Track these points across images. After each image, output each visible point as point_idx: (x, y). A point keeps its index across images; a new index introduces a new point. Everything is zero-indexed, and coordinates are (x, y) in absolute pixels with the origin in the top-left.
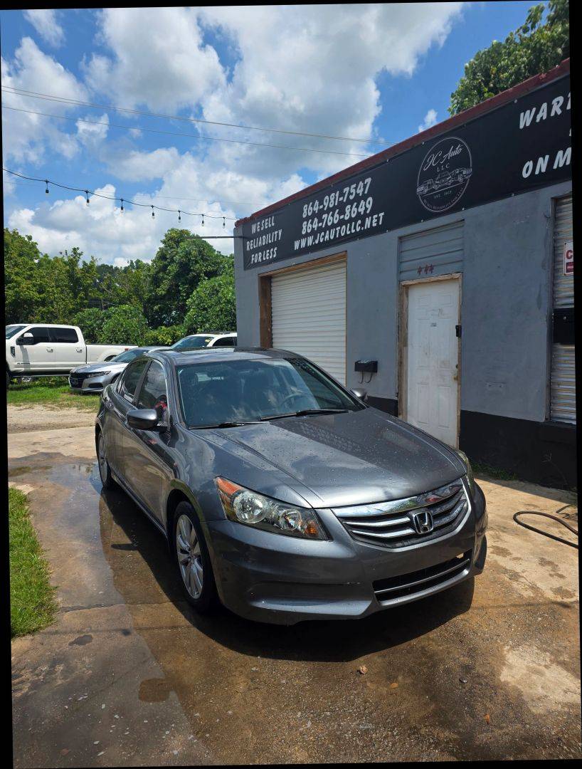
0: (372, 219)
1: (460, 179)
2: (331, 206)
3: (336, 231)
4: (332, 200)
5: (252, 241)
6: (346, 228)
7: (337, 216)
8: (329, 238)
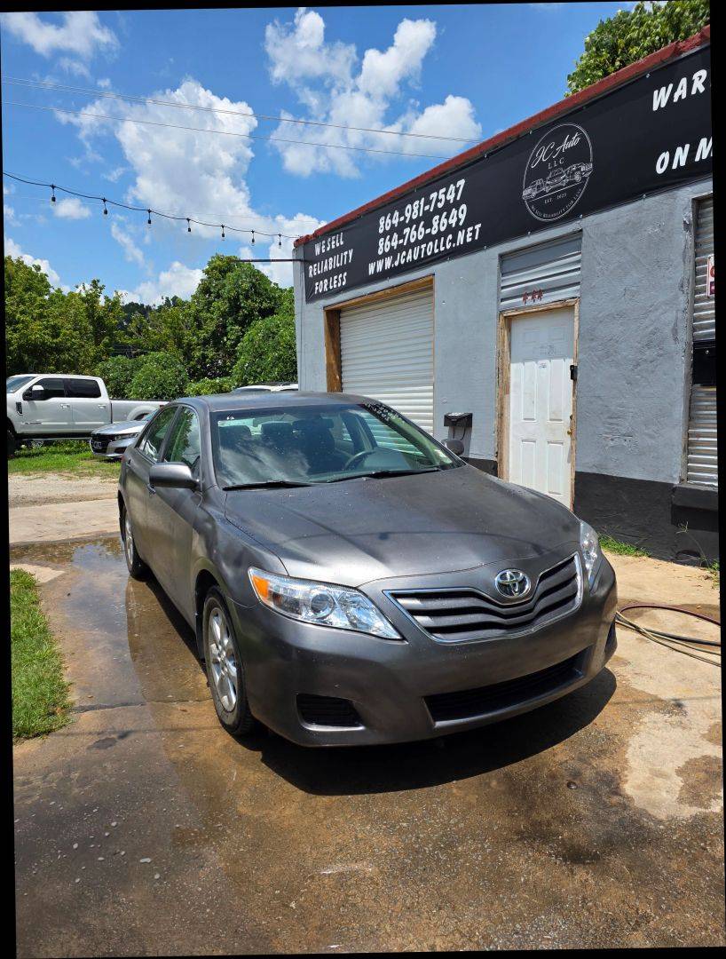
0: (466, 233)
1: (577, 178)
2: (414, 217)
3: (421, 250)
4: (416, 209)
5: (315, 265)
6: (434, 244)
7: (422, 230)
8: (412, 258)
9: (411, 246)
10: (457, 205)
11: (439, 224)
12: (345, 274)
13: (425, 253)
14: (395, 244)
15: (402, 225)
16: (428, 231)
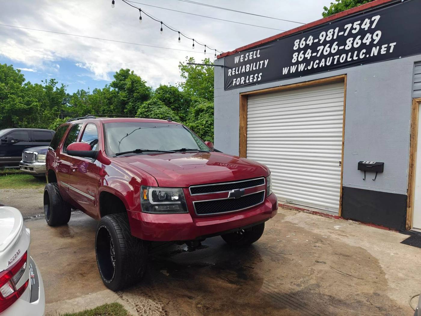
0: (380, 48)
2: (328, 39)
3: (334, 59)
4: (330, 35)
5: (234, 69)
6: (347, 55)
7: (336, 47)
8: (325, 64)
9: (324, 57)
10: (371, 31)
11: (353, 43)
12: (261, 74)
13: (338, 61)
14: (308, 56)
15: (316, 45)
16: (341, 47)
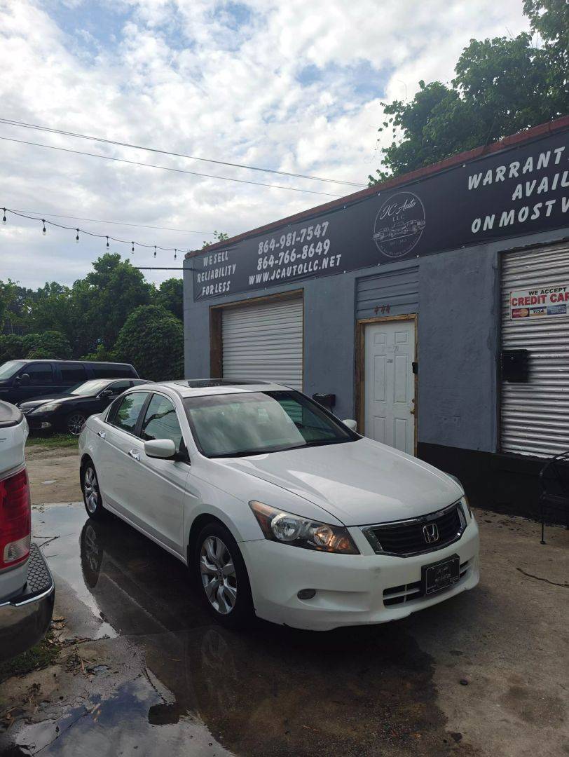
0: (329, 260)
1: (414, 229)
2: (288, 245)
3: (293, 269)
4: (289, 240)
5: (203, 274)
6: (303, 266)
7: (295, 255)
8: (286, 275)
9: (284, 266)
10: (322, 239)
11: (308, 252)
12: (229, 282)
13: (297, 272)
14: (271, 263)
15: (278, 250)
16: (299, 256)
